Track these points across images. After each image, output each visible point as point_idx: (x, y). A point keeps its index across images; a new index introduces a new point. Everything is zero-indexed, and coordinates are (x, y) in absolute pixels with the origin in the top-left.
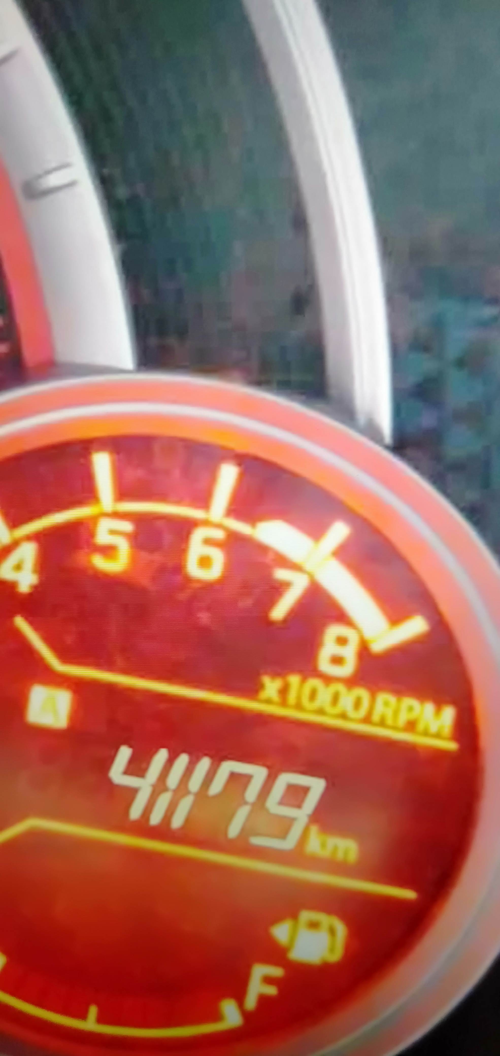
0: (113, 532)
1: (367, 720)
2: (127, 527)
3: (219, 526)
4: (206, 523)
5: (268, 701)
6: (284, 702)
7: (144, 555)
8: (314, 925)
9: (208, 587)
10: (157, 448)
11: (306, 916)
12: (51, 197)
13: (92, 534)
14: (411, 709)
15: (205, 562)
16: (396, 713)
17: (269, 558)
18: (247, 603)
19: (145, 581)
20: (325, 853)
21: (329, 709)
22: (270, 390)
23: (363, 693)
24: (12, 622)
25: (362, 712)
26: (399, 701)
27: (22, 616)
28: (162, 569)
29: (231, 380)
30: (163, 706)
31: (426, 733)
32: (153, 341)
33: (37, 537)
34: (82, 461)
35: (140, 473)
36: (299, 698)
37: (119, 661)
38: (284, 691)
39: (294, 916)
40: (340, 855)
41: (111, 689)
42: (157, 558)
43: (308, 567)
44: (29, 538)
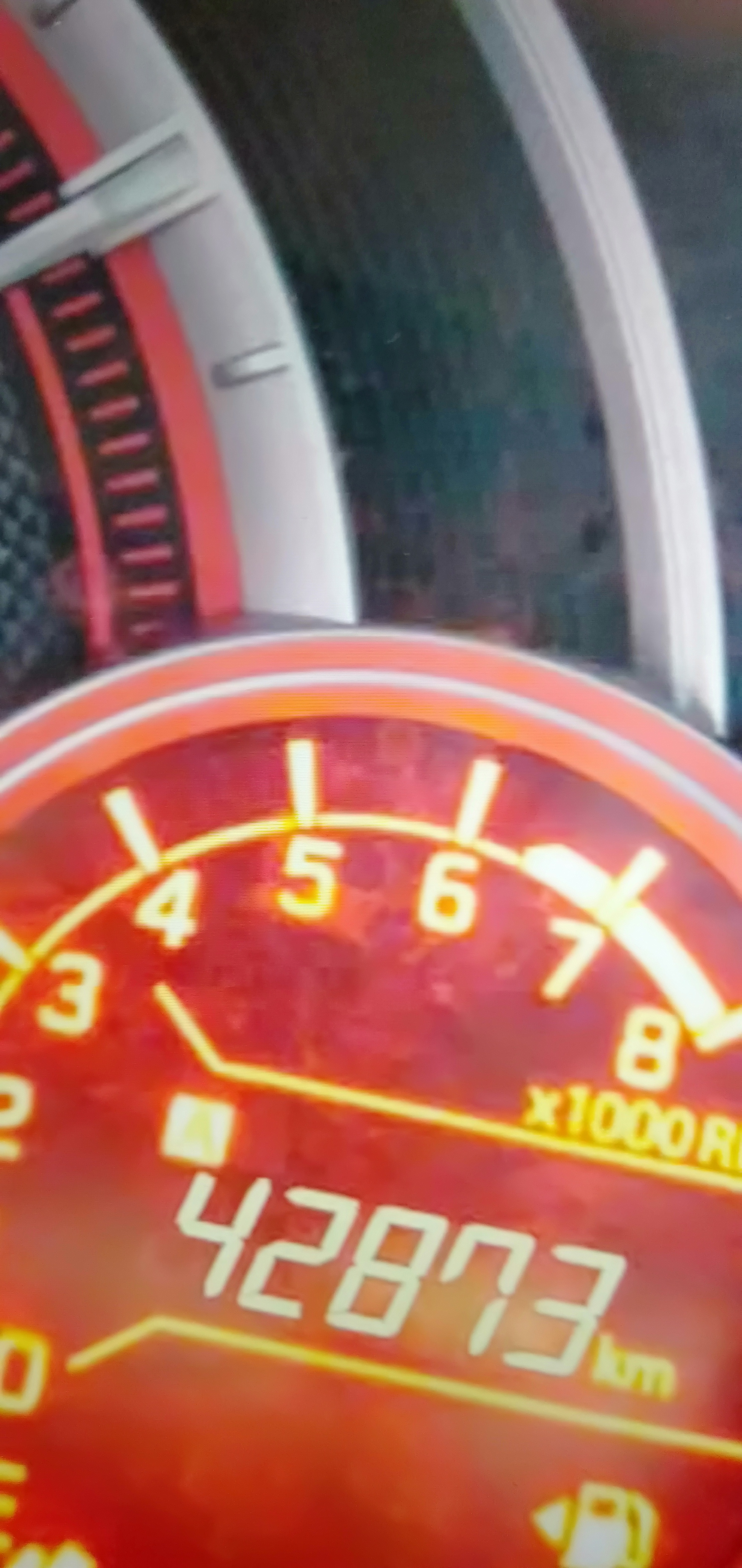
0: (312, 858)
1: (691, 1159)
2: (333, 849)
3: (469, 851)
4: (450, 846)
5: (539, 1128)
6: (562, 1131)
7: (357, 895)
8: (604, 1508)
9: (450, 947)
10: (382, 734)
11: (591, 1492)
12: (250, 387)
13: (280, 860)
15: (446, 905)
16: (736, 1151)
17: (543, 903)
18: (508, 970)
19: (355, 933)
20: (624, 1382)
21: (632, 1141)
22: (549, 655)
23: (684, 1116)
24: (151, 994)
25: (683, 1148)
26: (740, 1128)
27: (167, 984)
28: (382, 915)
29: (495, 641)
30: (373, 1133)
32: (383, 584)
33: (198, 863)
34: (273, 751)
35: (356, 771)
36: (586, 1123)
37: (311, 1057)
38: (563, 1112)
39: (572, 1492)
40: (647, 1387)
41: (295, 1102)
42: (376, 898)
43: (602, 915)
44: (186, 864)
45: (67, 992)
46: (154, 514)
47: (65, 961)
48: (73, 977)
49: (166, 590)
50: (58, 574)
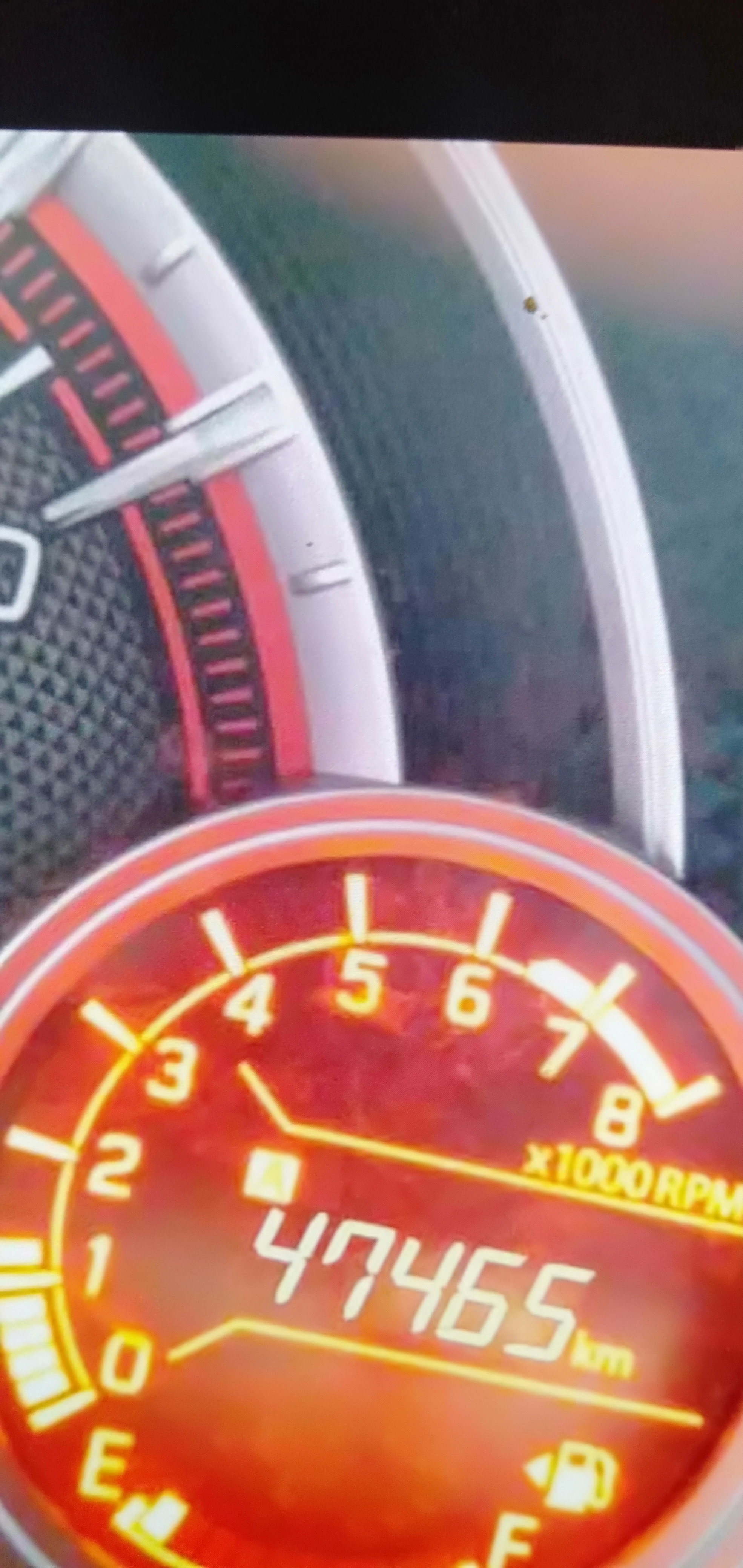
0: (363, 966)
1: (649, 1199)
2: (380, 960)
3: (485, 963)
4: (470, 959)
5: (535, 1176)
6: (553, 1177)
7: (401, 997)
8: (578, 1460)
9: (470, 1036)
10: (419, 872)
11: (569, 1448)
12: (321, 595)
13: (338, 968)
14: (699, 1186)
15: (467, 1005)
16: (682, 1192)
17: (542, 1005)
18: (515, 1055)
19: (396, 1026)
20: (596, 1366)
21: (606, 1187)
22: (552, 814)
23: (644, 1166)
24: (236, 1071)
25: (643, 1192)
26: (687, 1176)
27: (249, 1063)
28: (417, 1012)
29: (508, 800)
30: (408, 1179)
31: (717, 1217)
32: (423, 753)
33: (275, 969)
34: (334, 883)
35: (399, 899)
36: (570, 1172)
37: (361, 1120)
38: (553, 1163)
39: (554, 1449)
40: (612, 1369)
41: (348, 1157)
42: (410, 998)
43: (585, 1014)
44: (265, 970)
45: (170, 1068)
46: (243, 694)
47: (167, 1045)
48: (174, 1057)
49: (252, 753)
50: (165, 740)
